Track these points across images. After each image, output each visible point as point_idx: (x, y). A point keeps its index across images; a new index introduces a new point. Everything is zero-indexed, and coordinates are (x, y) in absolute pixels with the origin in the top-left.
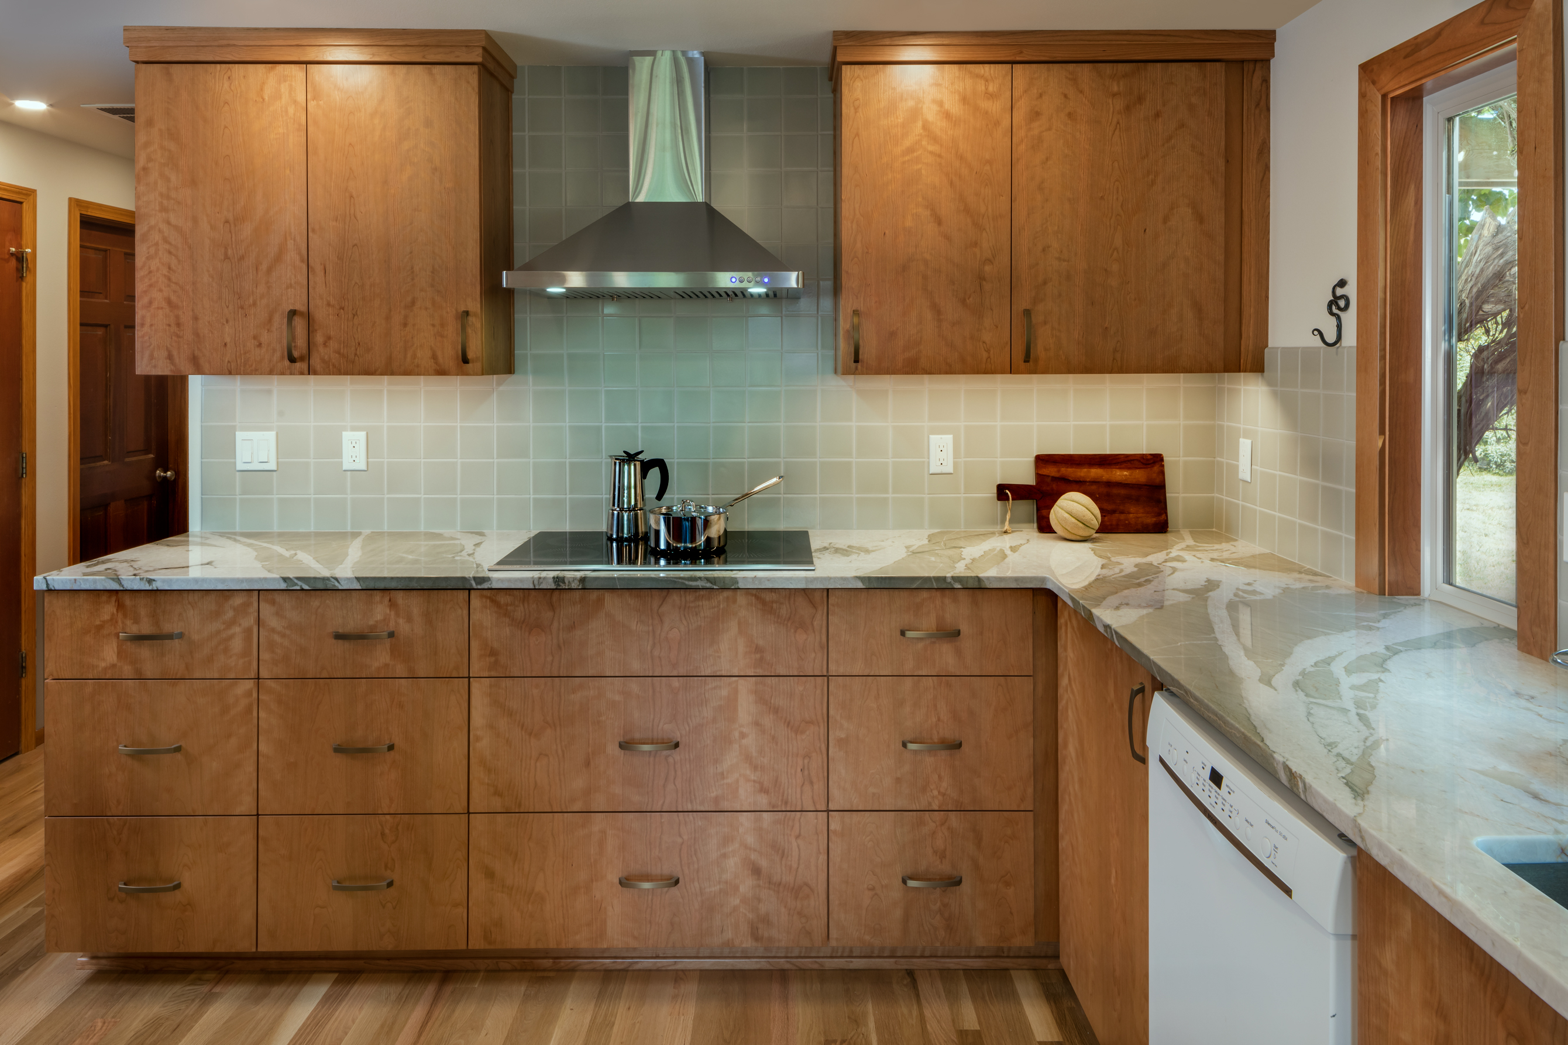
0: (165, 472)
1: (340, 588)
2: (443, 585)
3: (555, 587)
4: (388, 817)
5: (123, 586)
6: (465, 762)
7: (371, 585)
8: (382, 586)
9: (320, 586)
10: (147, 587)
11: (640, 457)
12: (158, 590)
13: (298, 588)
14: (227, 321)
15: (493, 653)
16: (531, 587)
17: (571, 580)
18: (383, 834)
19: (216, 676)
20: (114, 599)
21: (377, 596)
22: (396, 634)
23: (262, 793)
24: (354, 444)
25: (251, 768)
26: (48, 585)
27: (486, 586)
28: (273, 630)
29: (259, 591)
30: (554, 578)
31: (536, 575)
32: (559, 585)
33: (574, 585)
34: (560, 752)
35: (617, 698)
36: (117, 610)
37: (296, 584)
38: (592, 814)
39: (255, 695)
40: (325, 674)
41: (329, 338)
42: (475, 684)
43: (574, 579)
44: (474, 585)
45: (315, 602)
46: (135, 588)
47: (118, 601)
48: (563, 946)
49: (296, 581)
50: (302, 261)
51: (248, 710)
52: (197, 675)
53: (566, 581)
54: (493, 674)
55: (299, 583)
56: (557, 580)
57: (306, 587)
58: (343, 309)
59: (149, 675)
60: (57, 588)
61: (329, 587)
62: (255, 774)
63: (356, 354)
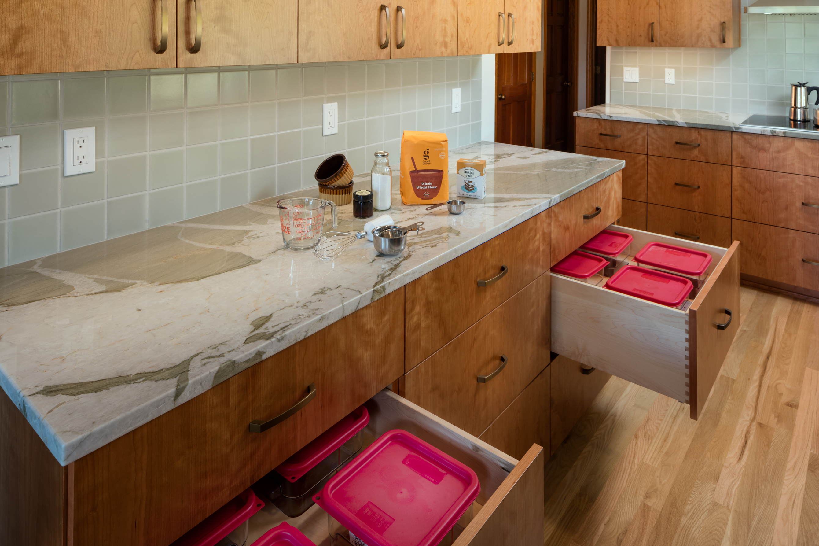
0: (568, 83)
1: (679, 125)
2: (721, 129)
3: (771, 134)
4: (697, 213)
5: (602, 117)
6: (730, 198)
7: (691, 126)
8: (695, 126)
9: (671, 124)
10: (610, 119)
11: (806, 85)
12: (613, 120)
13: (663, 124)
14: (629, 27)
15: (742, 157)
16: (760, 133)
17: (779, 132)
18: (695, 219)
19: (632, 152)
20: (598, 122)
21: (693, 131)
22: (701, 145)
23: (648, 195)
24: (670, 74)
25: (644, 185)
26: (578, 115)
27: (739, 131)
28: (653, 138)
29: (648, 124)
30: (771, 131)
31: (763, 129)
32: (773, 134)
33: (780, 135)
34: (773, 201)
35: (801, 184)
36: (599, 125)
37: (662, 123)
38: (789, 230)
39: (646, 160)
40: (672, 157)
41: (667, 33)
42: (734, 169)
43: (780, 132)
44: (734, 130)
45: (669, 130)
46: (606, 118)
47: (599, 122)
48: (775, 280)
49: (662, 121)
50: (657, 4)
51: (644, 165)
52: (626, 151)
53: (777, 133)
54: (742, 166)
55: (663, 122)
56: (772, 132)
57: (666, 124)
58: (673, 22)
59: (609, 148)
60: (581, 116)
61: (675, 125)
62: (646, 188)
63: (677, 39)
